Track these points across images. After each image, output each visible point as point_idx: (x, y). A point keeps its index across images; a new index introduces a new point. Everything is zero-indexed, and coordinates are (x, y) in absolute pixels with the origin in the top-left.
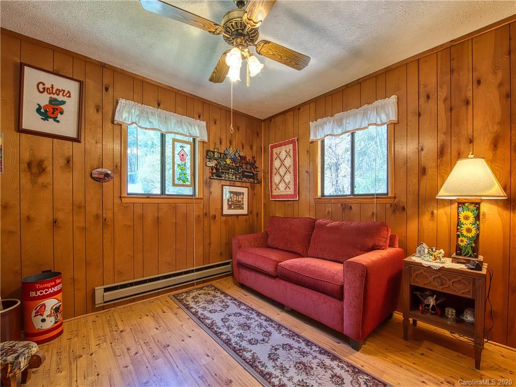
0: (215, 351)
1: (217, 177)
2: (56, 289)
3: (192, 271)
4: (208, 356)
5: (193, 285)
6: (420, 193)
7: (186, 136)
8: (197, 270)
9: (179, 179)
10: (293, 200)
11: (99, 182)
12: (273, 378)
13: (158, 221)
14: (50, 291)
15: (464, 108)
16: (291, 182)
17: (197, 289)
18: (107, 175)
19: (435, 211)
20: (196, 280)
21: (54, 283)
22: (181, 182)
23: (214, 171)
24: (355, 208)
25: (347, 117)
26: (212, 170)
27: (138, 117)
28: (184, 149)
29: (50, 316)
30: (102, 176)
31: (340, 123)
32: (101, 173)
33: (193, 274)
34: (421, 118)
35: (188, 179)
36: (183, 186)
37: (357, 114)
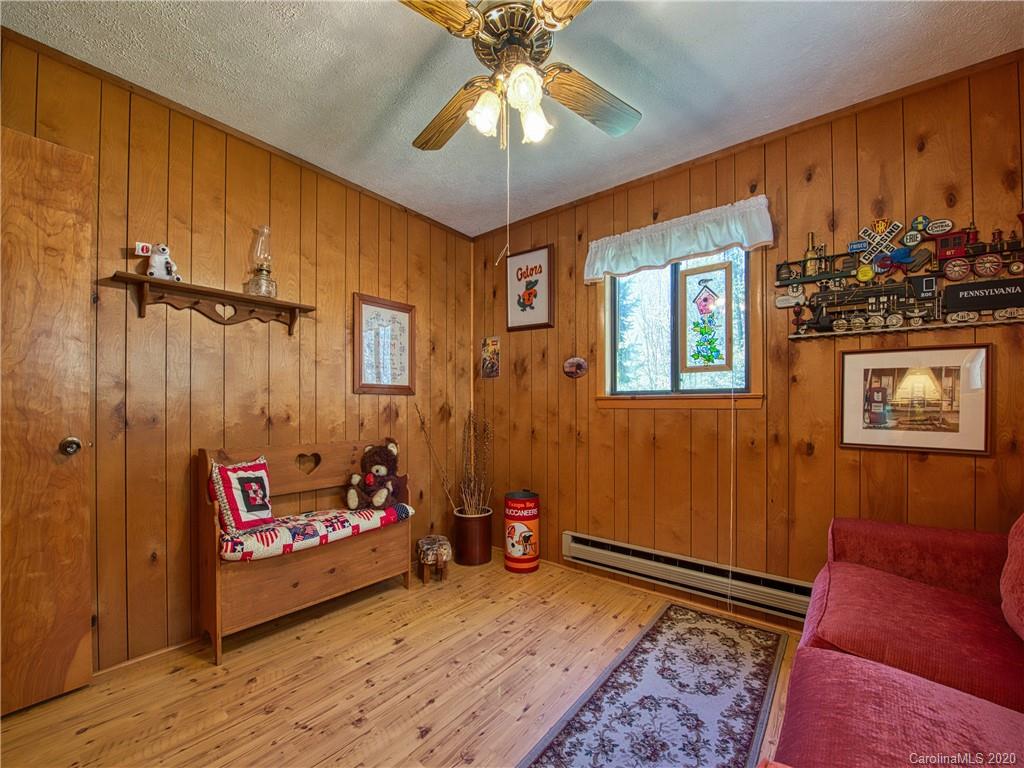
0: (543, 715)
1: (818, 330)
2: (525, 513)
3: (723, 573)
4: (525, 710)
5: (723, 606)
7: (707, 254)
8: (737, 576)
9: (697, 355)
11: (572, 377)
13: (654, 442)
14: (521, 513)
17: (729, 622)
18: (579, 366)
20: (733, 598)
21: (523, 506)
22: (701, 362)
23: (807, 315)
26: (798, 313)
27: (615, 260)
28: (709, 284)
29: (518, 542)
30: (573, 369)
32: (572, 365)
33: (724, 580)
35: (718, 351)
36: (706, 369)
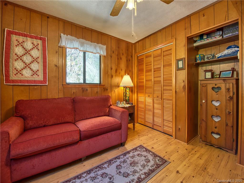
6: (112, 84)
10: (41, 85)
12: (141, 177)
15: (120, 60)
16: (40, 71)
19: (115, 90)
24: (89, 90)
25: (87, 44)
31: (82, 44)
34: (112, 58)
37: (92, 45)
